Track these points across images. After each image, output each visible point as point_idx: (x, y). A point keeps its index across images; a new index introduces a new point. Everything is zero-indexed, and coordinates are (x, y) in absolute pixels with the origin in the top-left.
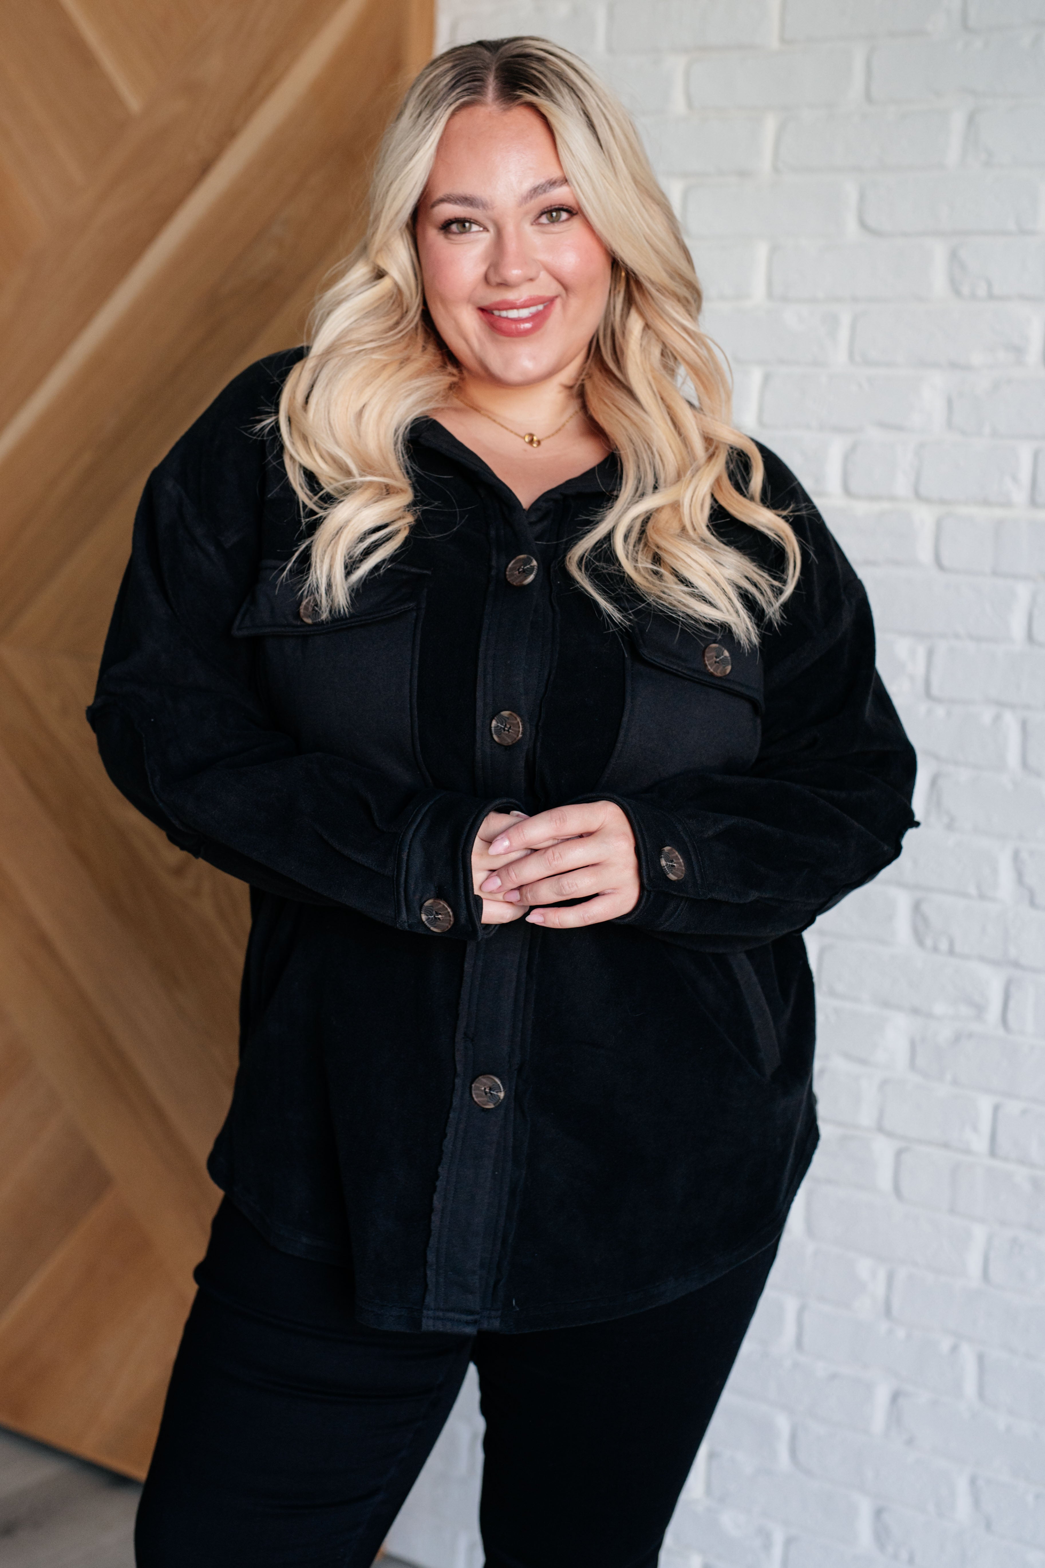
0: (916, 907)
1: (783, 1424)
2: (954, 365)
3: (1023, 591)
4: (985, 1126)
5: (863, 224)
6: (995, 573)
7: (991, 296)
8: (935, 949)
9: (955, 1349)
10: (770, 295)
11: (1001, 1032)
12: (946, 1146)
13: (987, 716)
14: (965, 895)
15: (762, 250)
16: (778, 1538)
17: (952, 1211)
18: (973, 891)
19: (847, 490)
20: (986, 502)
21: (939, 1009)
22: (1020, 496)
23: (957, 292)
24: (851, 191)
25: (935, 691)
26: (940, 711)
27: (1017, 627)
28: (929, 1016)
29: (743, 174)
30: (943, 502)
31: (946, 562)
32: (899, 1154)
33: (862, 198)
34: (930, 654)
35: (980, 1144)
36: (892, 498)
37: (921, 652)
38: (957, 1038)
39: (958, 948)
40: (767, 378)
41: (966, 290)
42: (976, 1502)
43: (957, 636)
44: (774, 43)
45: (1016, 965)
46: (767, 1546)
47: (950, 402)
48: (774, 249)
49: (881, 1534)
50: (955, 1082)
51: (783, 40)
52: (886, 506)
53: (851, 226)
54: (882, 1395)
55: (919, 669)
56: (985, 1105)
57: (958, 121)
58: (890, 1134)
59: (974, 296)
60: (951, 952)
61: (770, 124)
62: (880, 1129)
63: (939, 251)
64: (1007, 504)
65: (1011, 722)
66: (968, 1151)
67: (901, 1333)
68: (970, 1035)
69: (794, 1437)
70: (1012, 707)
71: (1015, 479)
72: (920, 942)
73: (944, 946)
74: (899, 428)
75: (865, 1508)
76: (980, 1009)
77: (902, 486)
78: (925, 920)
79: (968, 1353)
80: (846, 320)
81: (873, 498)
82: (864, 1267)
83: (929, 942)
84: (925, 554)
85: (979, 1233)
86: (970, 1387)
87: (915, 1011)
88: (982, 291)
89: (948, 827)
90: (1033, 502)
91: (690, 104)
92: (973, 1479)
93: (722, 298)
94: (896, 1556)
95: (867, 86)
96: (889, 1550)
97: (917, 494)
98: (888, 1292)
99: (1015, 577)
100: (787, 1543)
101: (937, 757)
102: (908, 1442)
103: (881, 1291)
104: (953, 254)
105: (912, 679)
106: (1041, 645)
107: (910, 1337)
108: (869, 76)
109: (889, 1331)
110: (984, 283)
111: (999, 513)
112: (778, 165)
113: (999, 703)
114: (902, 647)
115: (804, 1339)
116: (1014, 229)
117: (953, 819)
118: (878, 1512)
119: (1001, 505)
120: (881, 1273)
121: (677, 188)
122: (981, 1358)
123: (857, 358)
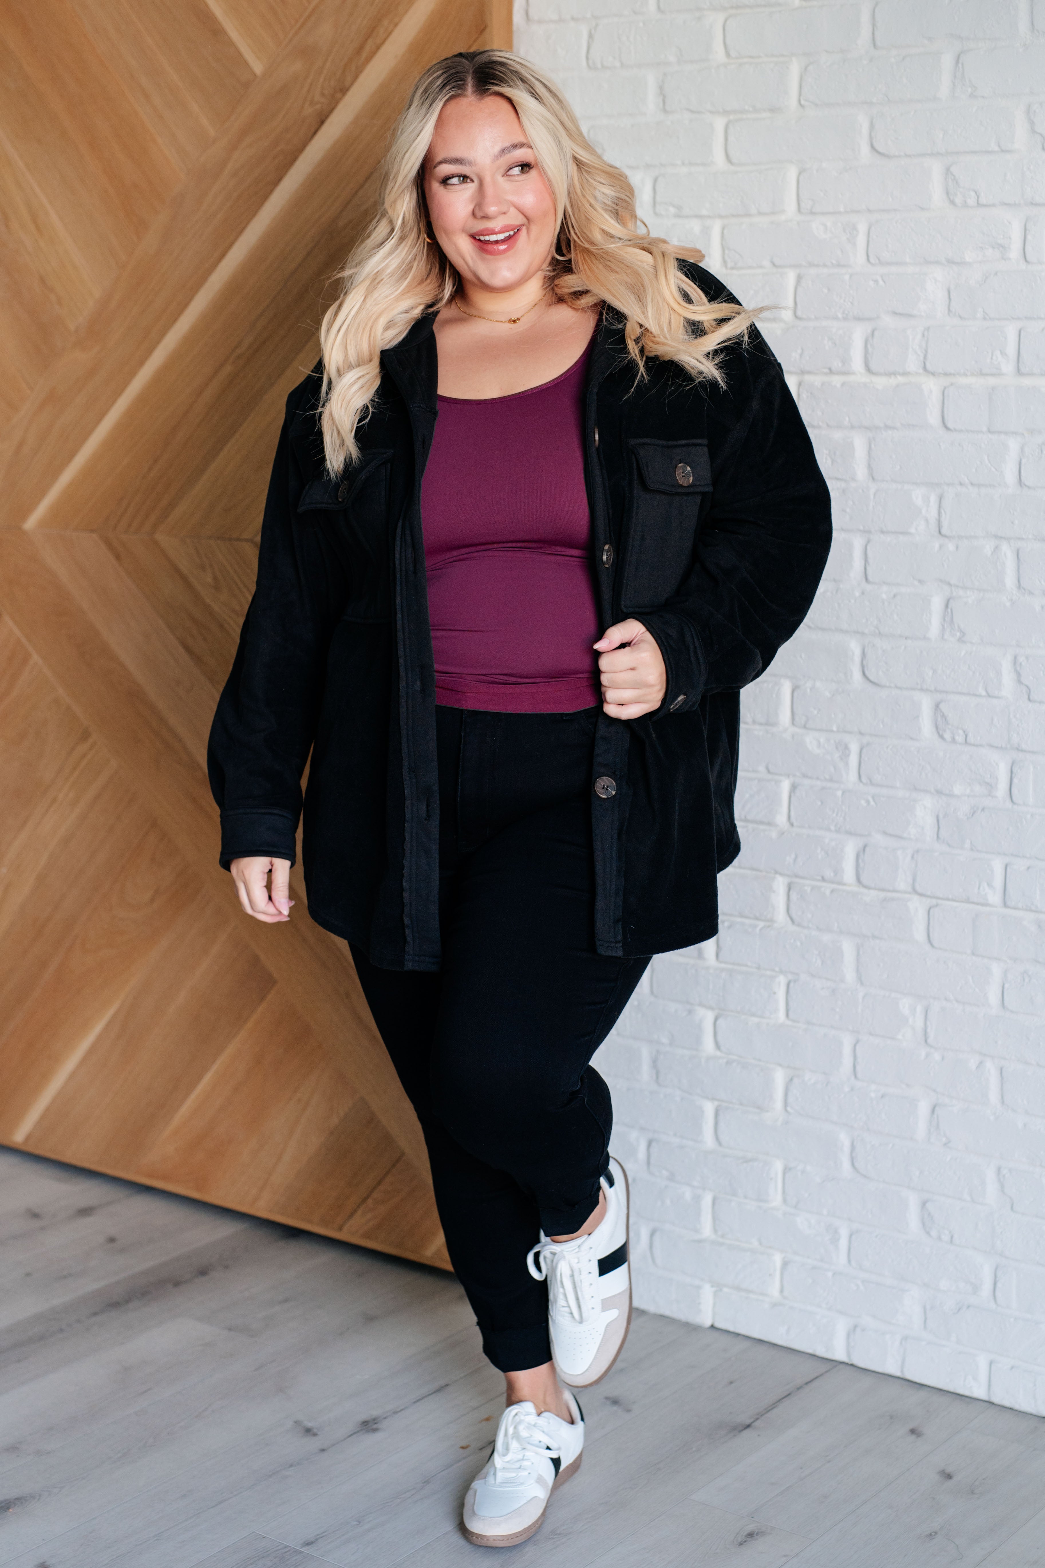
0: (937, 707)
1: (844, 1139)
2: (950, 262)
3: (1013, 444)
4: (998, 882)
5: (873, 148)
6: (990, 431)
8: (954, 741)
9: (980, 1064)
10: (799, 209)
11: (1009, 804)
12: (968, 901)
13: (988, 549)
14: (975, 695)
15: (792, 173)
16: (844, 1233)
17: (973, 954)
18: (982, 691)
19: (868, 369)
20: (981, 374)
21: (957, 790)
22: (1008, 367)
23: (952, 202)
24: (863, 121)
25: (946, 530)
26: (951, 546)
27: (1010, 475)
28: (951, 795)
29: (774, 110)
30: (946, 374)
31: (951, 424)
32: (930, 910)
33: (872, 126)
34: (941, 500)
35: (995, 898)
36: (905, 374)
37: (933, 498)
38: (973, 812)
39: (971, 739)
40: (799, 279)
41: (958, 200)
42: (1002, 1188)
43: (962, 484)
45: (1018, 749)
46: (835, 1240)
47: (949, 293)
48: (801, 172)
49: (927, 1221)
50: (973, 848)
52: (901, 379)
53: (865, 149)
54: (923, 1108)
55: (932, 513)
56: (998, 866)
57: (947, 61)
58: (922, 895)
59: (965, 205)
60: (966, 742)
61: (795, 68)
62: (915, 891)
63: (936, 168)
64: (998, 374)
65: (1007, 552)
66: (985, 904)
67: (937, 1056)
68: (984, 809)
69: (853, 1147)
70: (1008, 539)
71: (1003, 353)
72: (942, 737)
73: (960, 738)
74: (909, 316)
75: (913, 1201)
76: (991, 787)
77: (913, 364)
78: (944, 716)
79: (991, 1068)
80: (862, 228)
81: (889, 374)
82: (905, 1004)
83: (948, 735)
84: (934, 419)
85: (996, 969)
86: (994, 1096)
87: (939, 792)
88: (971, 201)
89: (960, 640)
90: (1019, 372)
91: (728, 54)
92: (999, 1170)
93: (760, 214)
94: (939, 1238)
95: (873, 34)
96: (934, 1233)
97: (925, 368)
98: (925, 1024)
99: (1006, 433)
100: (851, 1236)
101: (949, 584)
102: (945, 1144)
103: (919, 1023)
104: (948, 171)
105: (927, 520)
106: (1029, 487)
107: (943, 1058)
108: (874, 25)
109: (927, 1055)
110: (973, 194)
111: (992, 381)
112: (803, 102)
113: (997, 537)
114: (918, 495)
115: (858, 1068)
116: (996, 149)
117: (963, 634)
118: (924, 1204)
119: (993, 375)
120: (919, 1009)
121: (719, 123)
122: (1002, 1070)
123: (872, 259)
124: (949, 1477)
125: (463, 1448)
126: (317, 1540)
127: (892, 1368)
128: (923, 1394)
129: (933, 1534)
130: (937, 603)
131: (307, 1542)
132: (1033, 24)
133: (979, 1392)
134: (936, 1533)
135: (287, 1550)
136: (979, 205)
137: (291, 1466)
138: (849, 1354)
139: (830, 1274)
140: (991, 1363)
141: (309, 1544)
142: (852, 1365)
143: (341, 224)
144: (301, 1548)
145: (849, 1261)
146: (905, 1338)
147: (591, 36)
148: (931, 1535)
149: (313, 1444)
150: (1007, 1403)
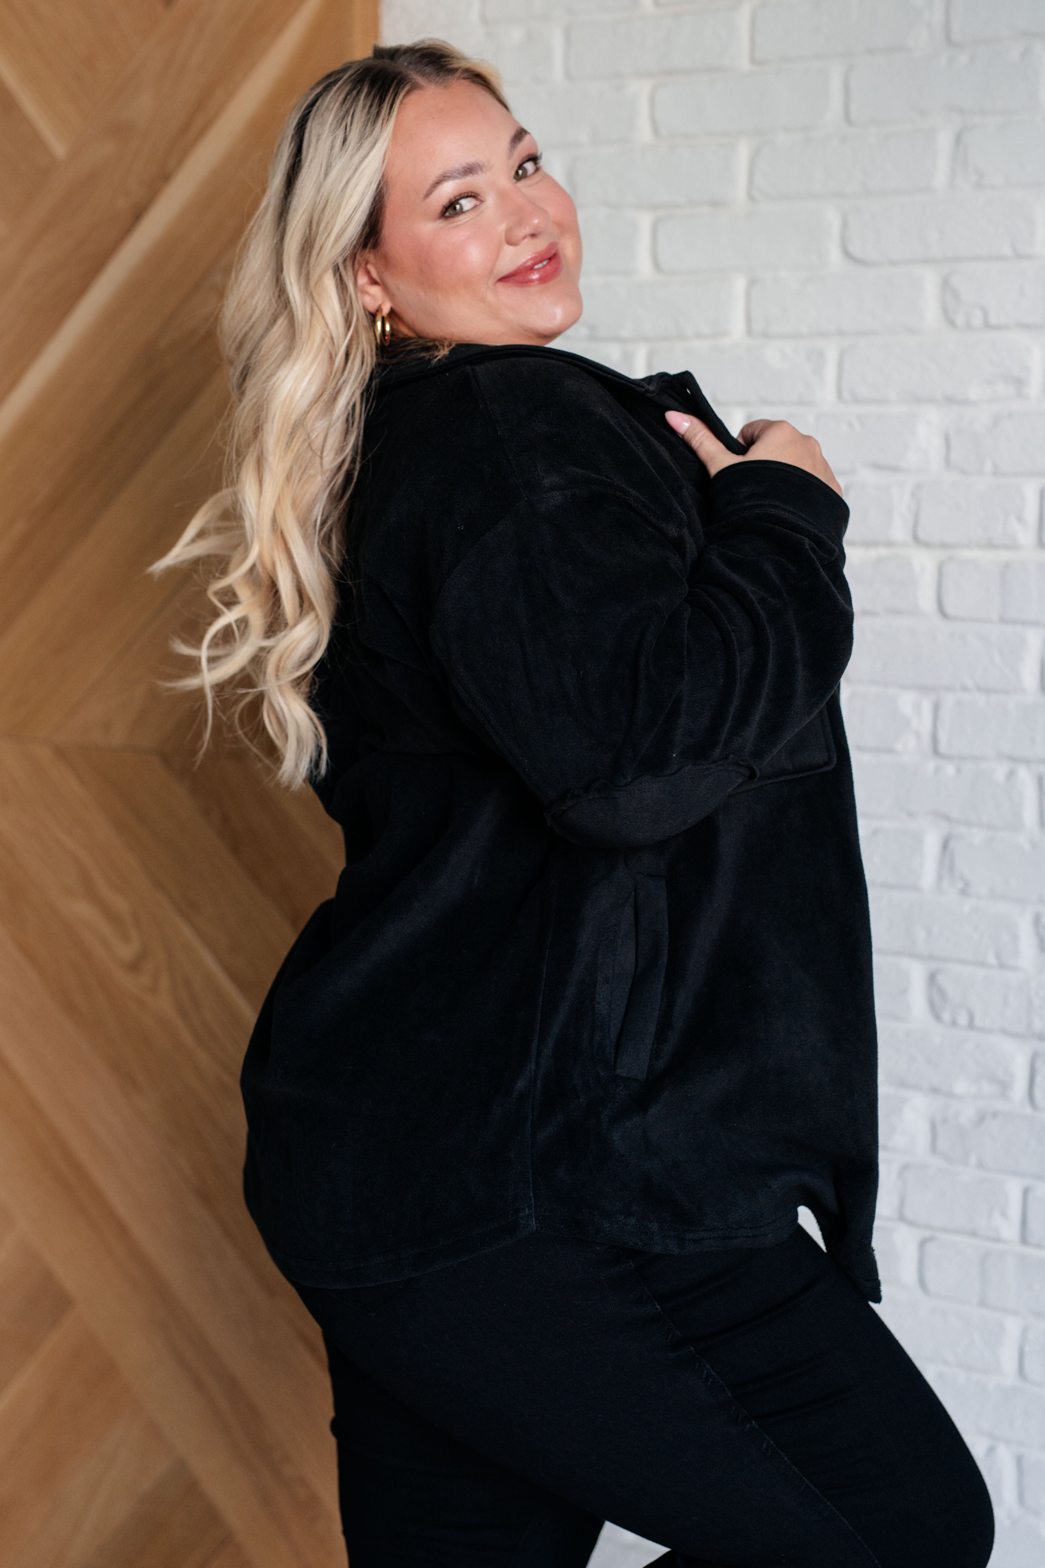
0: (932, 979)
2: (949, 400)
3: (1033, 637)
4: (1015, 1211)
5: (846, 253)
6: (1003, 620)
7: (987, 326)
8: (954, 1023)
10: (749, 331)
11: (1028, 1110)
12: (974, 1234)
13: (1000, 772)
14: (983, 965)
15: (740, 285)
17: (982, 1303)
18: (991, 959)
20: (990, 545)
21: (960, 1087)
22: (1027, 537)
23: (952, 323)
24: (833, 218)
25: (943, 748)
26: (950, 769)
27: (1029, 676)
28: (950, 1095)
29: (716, 204)
30: (944, 546)
31: (950, 610)
32: (923, 1244)
33: (845, 225)
34: (936, 708)
35: (1010, 1231)
36: (889, 544)
37: (926, 706)
38: (981, 1118)
39: (978, 1022)
41: (960, 320)
43: (964, 688)
44: (745, 65)
45: (1041, 1038)
47: (947, 440)
48: (752, 283)
50: (980, 1165)
51: (753, 61)
52: (883, 551)
53: (835, 255)
55: (925, 725)
56: (1014, 1188)
57: (944, 140)
58: (912, 1224)
59: (969, 326)
60: (971, 1025)
61: (743, 151)
62: (902, 1218)
63: (930, 279)
64: (1013, 545)
65: (1026, 778)
66: (997, 1240)
68: (995, 1115)
70: (1027, 762)
71: (1020, 519)
72: (938, 1017)
73: (963, 1020)
74: (894, 469)
76: (1004, 1087)
77: (899, 531)
78: (942, 993)
80: (832, 355)
81: (870, 544)
83: (946, 1016)
84: (927, 603)
85: (1013, 1326)
87: (935, 1090)
88: (977, 321)
89: (964, 892)
90: (1040, 543)
91: (656, 131)
93: (698, 336)
95: (847, 106)
97: (916, 538)
99: (1025, 623)
101: (948, 819)
104: (945, 283)
105: (918, 735)
108: (848, 95)
110: (979, 312)
111: (1004, 555)
112: (753, 194)
113: (1013, 759)
114: (906, 701)
116: (1011, 254)
117: (967, 884)
119: (1006, 547)
121: (645, 221)
122: (1019, 1460)
123: (846, 395)
130: (932, 843)
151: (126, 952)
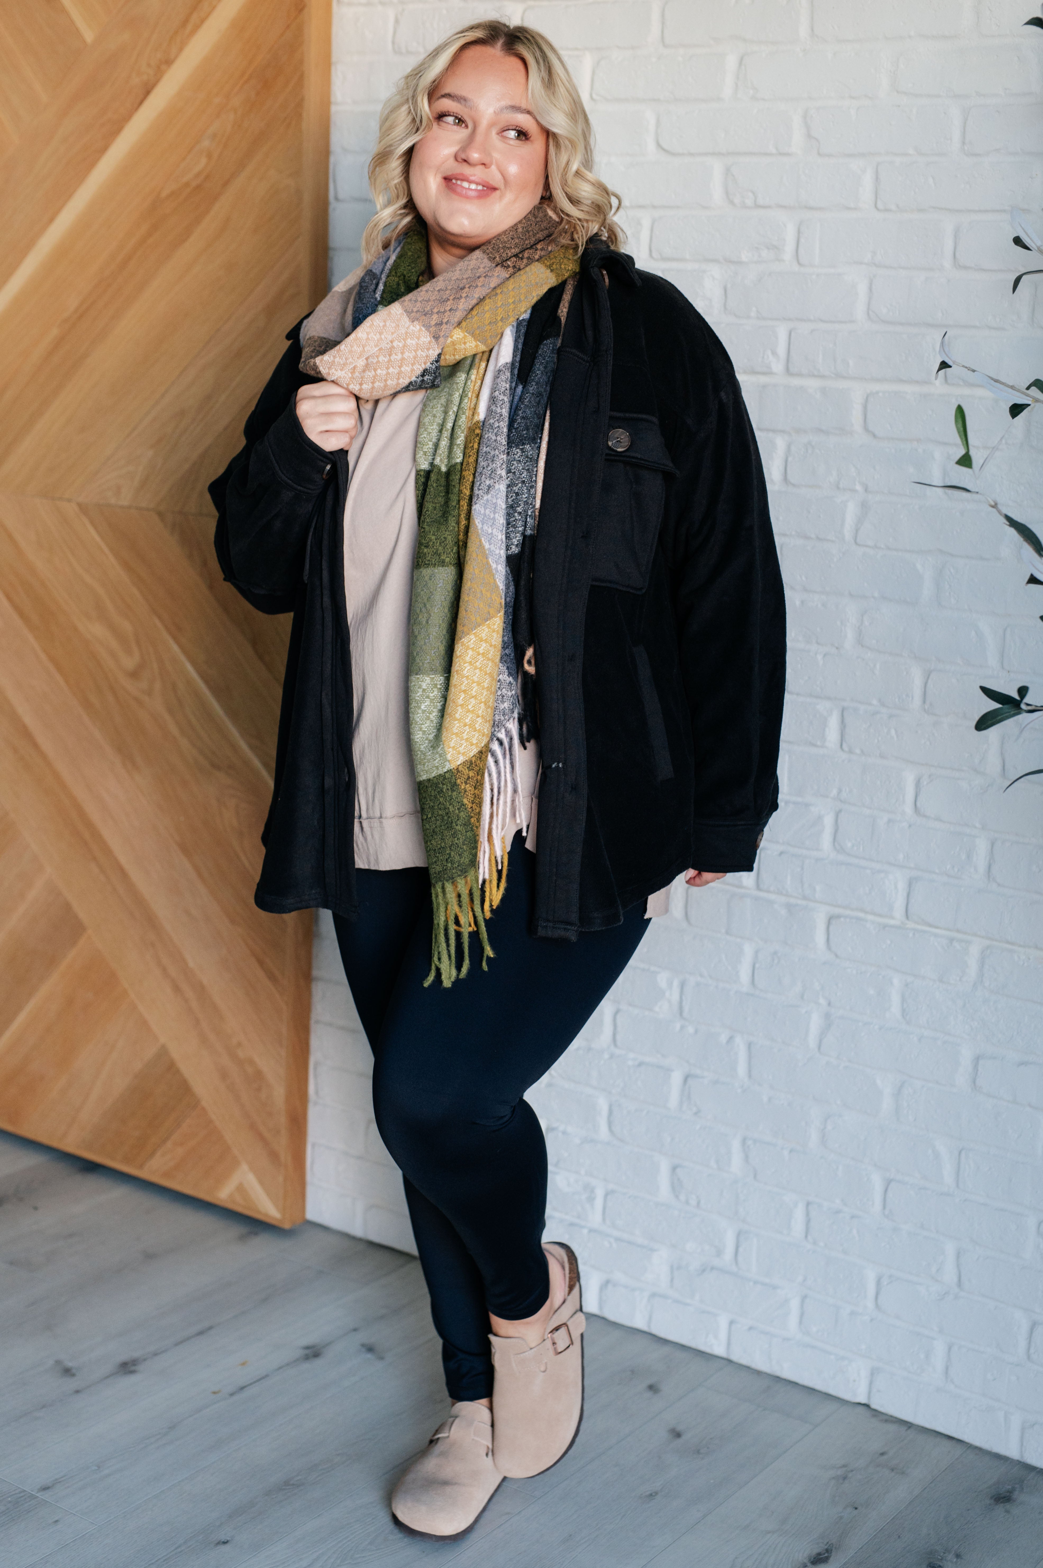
2: (727, 261)
3: (781, 442)
5: (659, 145)
9: (731, 1039)
16: (599, 1192)
17: (727, 933)
22: (778, 367)
23: (732, 203)
24: (650, 118)
27: (777, 472)
33: (658, 124)
35: (749, 880)
41: (737, 200)
42: (746, 1159)
46: (591, 1199)
47: (727, 290)
49: (676, 1186)
53: (651, 146)
54: (676, 1078)
57: (731, 61)
59: (742, 205)
61: (589, 62)
63: (717, 167)
64: (769, 373)
66: (739, 886)
67: (691, 1030)
69: (610, 1113)
71: (774, 353)
75: (664, 1166)
79: (740, 1043)
80: (647, 223)
82: (662, 978)
85: (748, 950)
86: (741, 1069)
88: (749, 202)
90: (788, 370)
92: (744, 1141)
94: (687, 1202)
95: (662, 32)
96: (682, 1197)
98: (681, 997)
99: (774, 431)
100: (606, 1195)
102: (696, 1114)
103: (675, 997)
104: (728, 171)
106: (794, 485)
107: (696, 1032)
108: (663, 23)
109: (682, 1027)
110: (750, 194)
111: (763, 379)
112: (594, 96)
115: (618, 1037)
116: (774, 151)
118: (674, 1168)
119: (764, 374)
120: (676, 983)
122: (749, 1046)
123: (654, 254)
124: (678, 1435)
125: (214, 1393)
126: (53, 1485)
127: (639, 1323)
128: (666, 1350)
129: (654, 1494)
131: (43, 1487)
132: (812, 30)
133: (719, 1350)
134: (656, 1493)
135: (22, 1494)
136: (757, 206)
137: (44, 1407)
138: (601, 1307)
139: (585, 1231)
140: (731, 1323)
141: (45, 1489)
142: (604, 1318)
143: (164, 194)
144: (37, 1492)
145: (604, 1219)
146: (653, 1295)
147: (397, 21)
148: (652, 1496)
149: (71, 1384)
150: (744, 1361)
151: (130, 663)
